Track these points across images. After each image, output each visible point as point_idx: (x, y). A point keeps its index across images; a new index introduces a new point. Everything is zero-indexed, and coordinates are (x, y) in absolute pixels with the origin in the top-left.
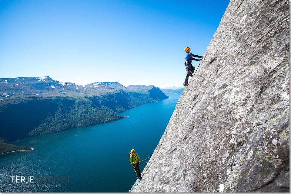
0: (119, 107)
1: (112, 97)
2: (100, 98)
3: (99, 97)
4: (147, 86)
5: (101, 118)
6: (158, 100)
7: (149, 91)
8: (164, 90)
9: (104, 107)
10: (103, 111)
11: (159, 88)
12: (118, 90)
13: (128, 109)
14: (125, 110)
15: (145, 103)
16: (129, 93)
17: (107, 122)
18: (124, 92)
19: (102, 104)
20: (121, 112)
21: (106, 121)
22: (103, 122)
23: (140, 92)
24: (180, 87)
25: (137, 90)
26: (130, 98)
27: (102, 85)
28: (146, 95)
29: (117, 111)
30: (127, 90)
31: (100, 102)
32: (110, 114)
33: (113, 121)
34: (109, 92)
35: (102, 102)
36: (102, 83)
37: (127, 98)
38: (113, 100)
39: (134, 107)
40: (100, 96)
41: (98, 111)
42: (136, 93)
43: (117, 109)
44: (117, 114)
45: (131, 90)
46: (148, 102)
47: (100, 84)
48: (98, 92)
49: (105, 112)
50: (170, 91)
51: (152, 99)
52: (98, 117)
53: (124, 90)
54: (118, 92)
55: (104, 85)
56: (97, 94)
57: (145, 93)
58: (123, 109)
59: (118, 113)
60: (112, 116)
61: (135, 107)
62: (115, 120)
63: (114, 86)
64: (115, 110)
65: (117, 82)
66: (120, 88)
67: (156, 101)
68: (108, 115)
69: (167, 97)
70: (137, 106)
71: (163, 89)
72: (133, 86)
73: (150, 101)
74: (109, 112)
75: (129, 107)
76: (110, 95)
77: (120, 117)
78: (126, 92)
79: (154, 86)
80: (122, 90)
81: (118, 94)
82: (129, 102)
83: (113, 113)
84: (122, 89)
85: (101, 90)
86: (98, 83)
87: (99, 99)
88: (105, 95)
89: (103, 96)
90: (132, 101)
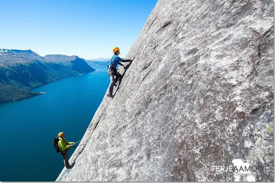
0: (34, 82)
1: (24, 69)
2: (7, 70)
3: (5, 69)
4: (69, 56)
5: (8, 95)
6: (83, 73)
7: (72, 62)
8: (90, 61)
9: (12, 81)
10: (11, 86)
11: (83, 59)
12: (31, 60)
13: (46, 83)
14: (42, 85)
15: (66, 77)
16: (47, 64)
17: (17, 100)
18: (40, 63)
19: (11, 77)
20: (36, 87)
21: (17, 98)
22: (11, 101)
23: (61, 63)
24: (109, 59)
25: (57, 61)
26: (47, 70)
27: (10, 54)
28: (68, 67)
29: (31, 86)
30: (44, 60)
31: (7, 74)
32: (21, 90)
33: (25, 98)
34: (20, 62)
35: (10, 76)
36: (9, 51)
37: (44, 70)
38: (25, 72)
39: (52, 82)
40: (7, 67)
41: (4, 87)
42: (55, 65)
43: (31, 83)
44: (30, 90)
45: (48, 60)
46: (71, 75)
47: (6, 51)
48: (3, 62)
49: (14, 87)
50: (97, 63)
51: (75, 71)
52: (4, 94)
53: (40, 60)
54: (32, 63)
55: (12, 53)
56: (2, 65)
57: (66, 64)
58: (38, 84)
59: (32, 88)
60: (24, 93)
61: (54, 81)
62: (28, 97)
63: (27, 55)
64: (28, 85)
65: (30, 51)
66: (34, 58)
67: (80, 74)
68: (18, 91)
69: (94, 70)
70: (57, 80)
71: (88, 60)
72: (52, 55)
73: (73, 73)
74: (20, 87)
75: (47, 81)
76: (21, 65)
77: (35, 94)
78: (42, 63)
79: (77, 57)
80: (38, 61)
81: (31, 65)
82: (47, 75)
83: (25, 89)
84: (38, 59)
85: (8, 60)
86: (3, 50)
87: (5, 72)
88: (14, 66)
89: (11, 67)
90: (51, 74)
